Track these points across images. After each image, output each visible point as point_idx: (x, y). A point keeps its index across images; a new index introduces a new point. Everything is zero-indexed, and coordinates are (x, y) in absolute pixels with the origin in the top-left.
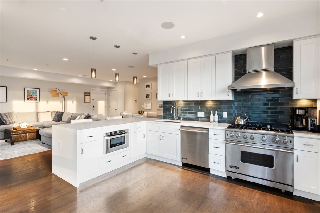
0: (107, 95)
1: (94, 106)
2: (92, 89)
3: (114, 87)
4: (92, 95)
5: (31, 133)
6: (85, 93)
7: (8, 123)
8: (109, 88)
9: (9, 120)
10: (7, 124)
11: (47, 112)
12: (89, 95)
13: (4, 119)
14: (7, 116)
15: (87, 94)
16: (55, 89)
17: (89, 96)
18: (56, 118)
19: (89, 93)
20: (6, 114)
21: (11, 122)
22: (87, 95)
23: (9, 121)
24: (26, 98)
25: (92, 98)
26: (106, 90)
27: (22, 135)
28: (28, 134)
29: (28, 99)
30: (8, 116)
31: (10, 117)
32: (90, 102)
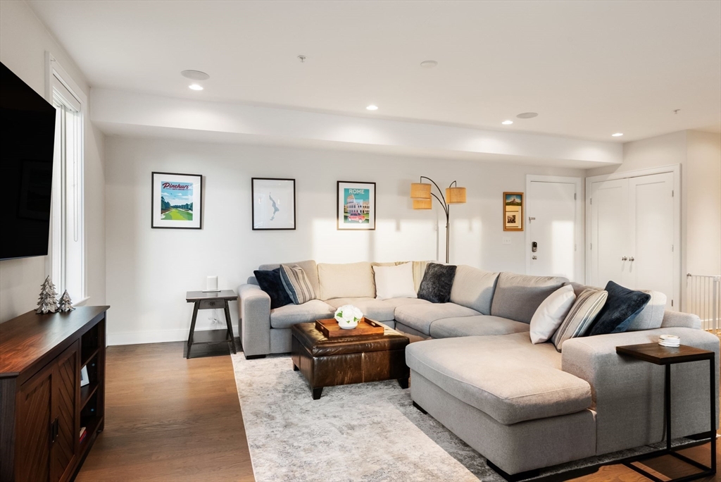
0: (579, 201)
1: (535, 245)
2: (529, 178)
3: (620, 165)
4: (528, 202)
5: (374, 354)
6: (507, 195)
7: (300, 299)
8: (588, 173)
9: (302, 289)
10: (298, 304)
11: (400, 263)
12: (518, 200)
13: (289, 285)
14: (295, 274)
15: (513, 199)
16: (425, 181)
17: (520, 204)
18: (430, 286)
19: (520, 196)
20: (295, 266)
21: (308, 297)
22: (513, 204)
23: (303, 294)
24: (342, 214)
25: (528, 214)
26: (578, 181)
27: (346, 358)
28: (363, 354)
29: (346, 217)
30: (300, 276)
31: (304, 278)
32: (521, 230)
